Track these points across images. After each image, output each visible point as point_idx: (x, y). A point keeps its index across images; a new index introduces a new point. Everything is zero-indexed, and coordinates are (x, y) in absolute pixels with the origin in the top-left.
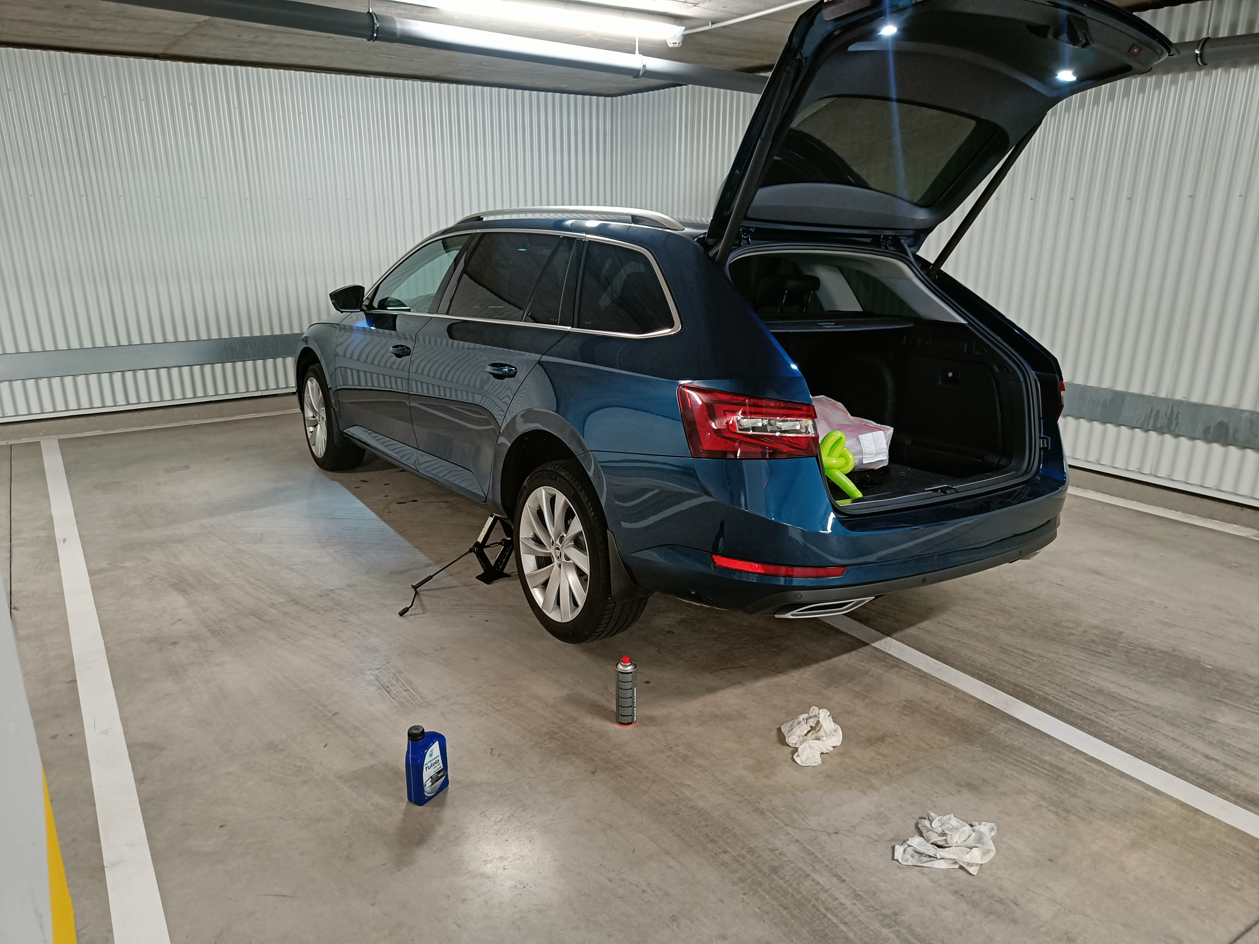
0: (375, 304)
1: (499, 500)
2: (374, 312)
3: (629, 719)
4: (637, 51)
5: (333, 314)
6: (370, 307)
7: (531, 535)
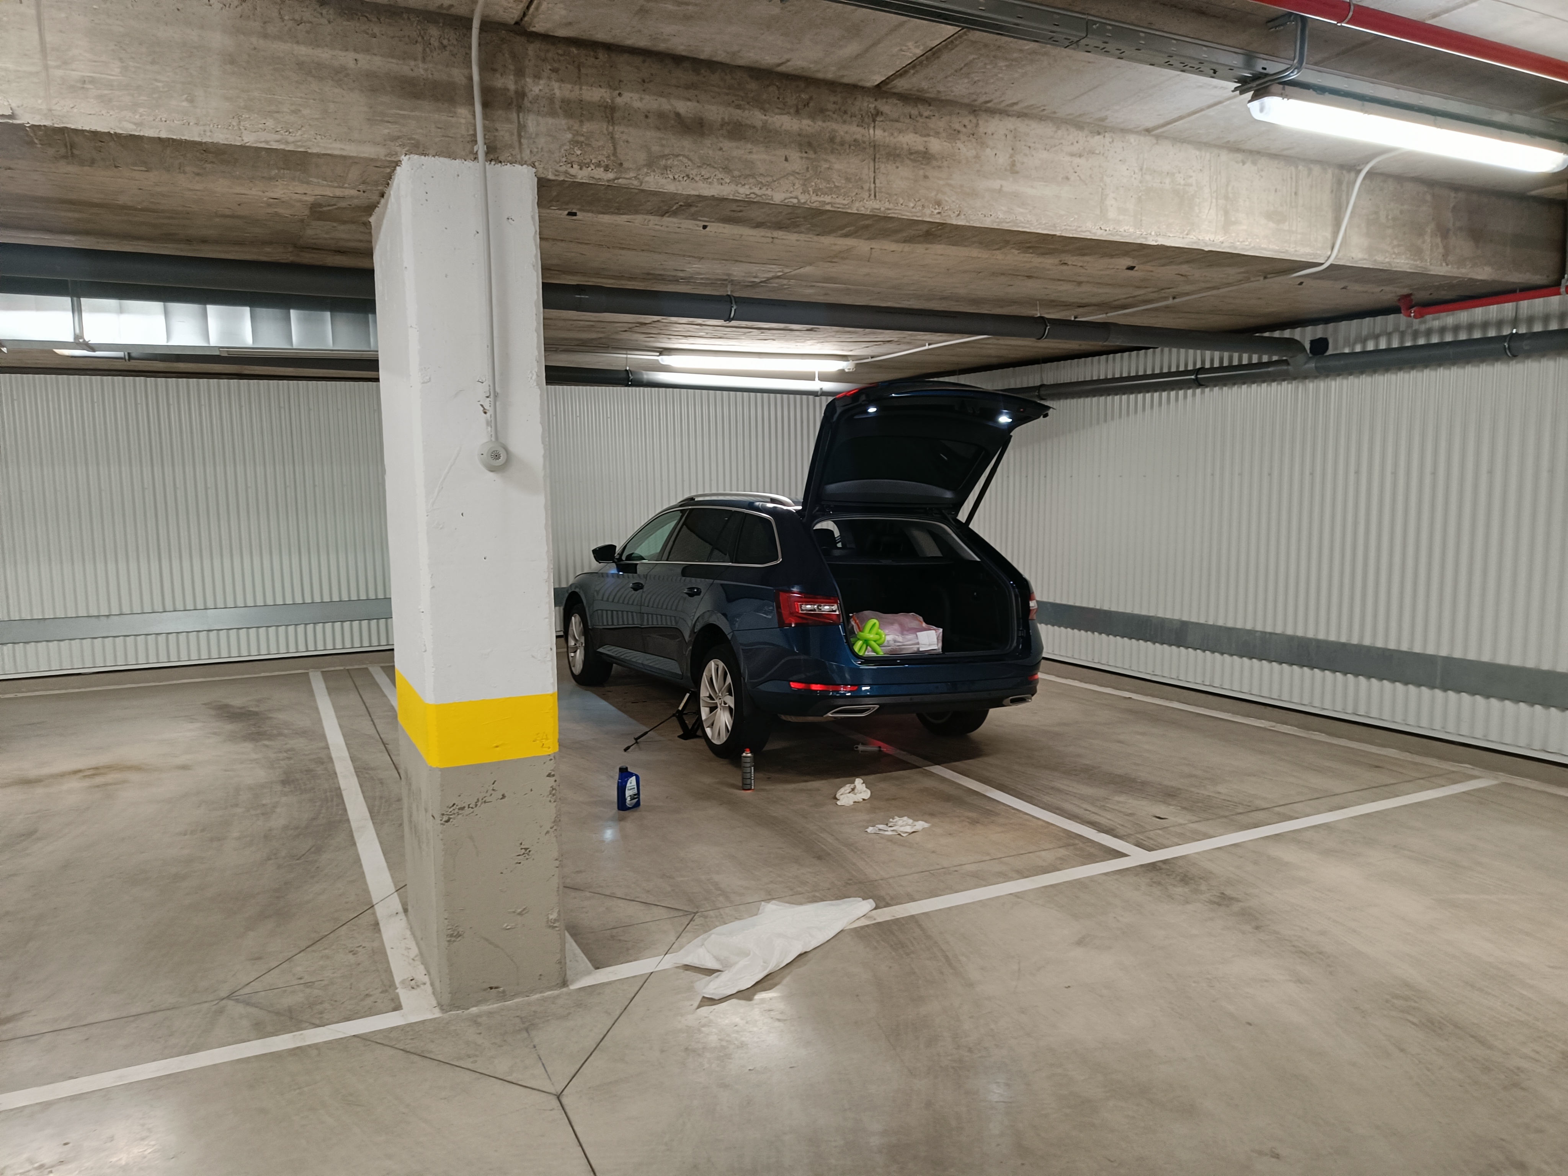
0: (624, 558)
1: (689, 675)
2: (622, 563)
3: (748, 787)
4: (817, 378)
5: (595, 565)
6: (620, 559)
7: (708, 695)
